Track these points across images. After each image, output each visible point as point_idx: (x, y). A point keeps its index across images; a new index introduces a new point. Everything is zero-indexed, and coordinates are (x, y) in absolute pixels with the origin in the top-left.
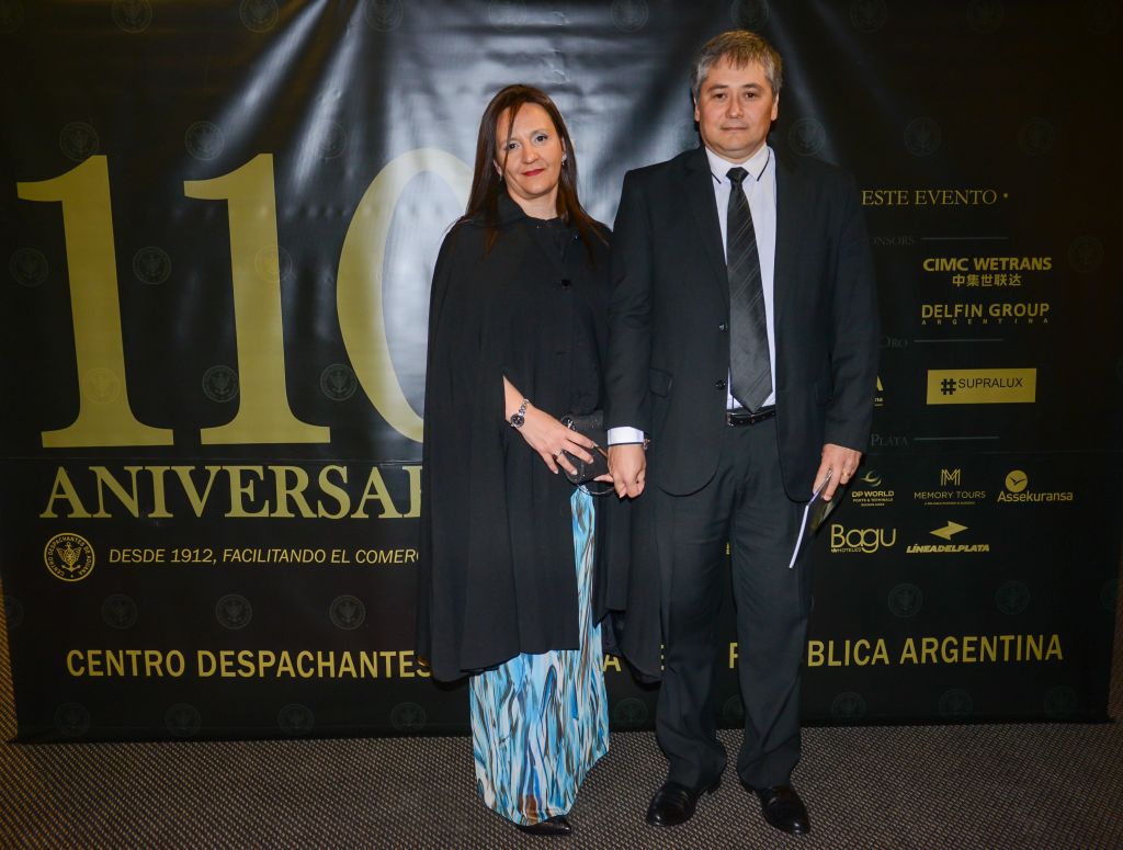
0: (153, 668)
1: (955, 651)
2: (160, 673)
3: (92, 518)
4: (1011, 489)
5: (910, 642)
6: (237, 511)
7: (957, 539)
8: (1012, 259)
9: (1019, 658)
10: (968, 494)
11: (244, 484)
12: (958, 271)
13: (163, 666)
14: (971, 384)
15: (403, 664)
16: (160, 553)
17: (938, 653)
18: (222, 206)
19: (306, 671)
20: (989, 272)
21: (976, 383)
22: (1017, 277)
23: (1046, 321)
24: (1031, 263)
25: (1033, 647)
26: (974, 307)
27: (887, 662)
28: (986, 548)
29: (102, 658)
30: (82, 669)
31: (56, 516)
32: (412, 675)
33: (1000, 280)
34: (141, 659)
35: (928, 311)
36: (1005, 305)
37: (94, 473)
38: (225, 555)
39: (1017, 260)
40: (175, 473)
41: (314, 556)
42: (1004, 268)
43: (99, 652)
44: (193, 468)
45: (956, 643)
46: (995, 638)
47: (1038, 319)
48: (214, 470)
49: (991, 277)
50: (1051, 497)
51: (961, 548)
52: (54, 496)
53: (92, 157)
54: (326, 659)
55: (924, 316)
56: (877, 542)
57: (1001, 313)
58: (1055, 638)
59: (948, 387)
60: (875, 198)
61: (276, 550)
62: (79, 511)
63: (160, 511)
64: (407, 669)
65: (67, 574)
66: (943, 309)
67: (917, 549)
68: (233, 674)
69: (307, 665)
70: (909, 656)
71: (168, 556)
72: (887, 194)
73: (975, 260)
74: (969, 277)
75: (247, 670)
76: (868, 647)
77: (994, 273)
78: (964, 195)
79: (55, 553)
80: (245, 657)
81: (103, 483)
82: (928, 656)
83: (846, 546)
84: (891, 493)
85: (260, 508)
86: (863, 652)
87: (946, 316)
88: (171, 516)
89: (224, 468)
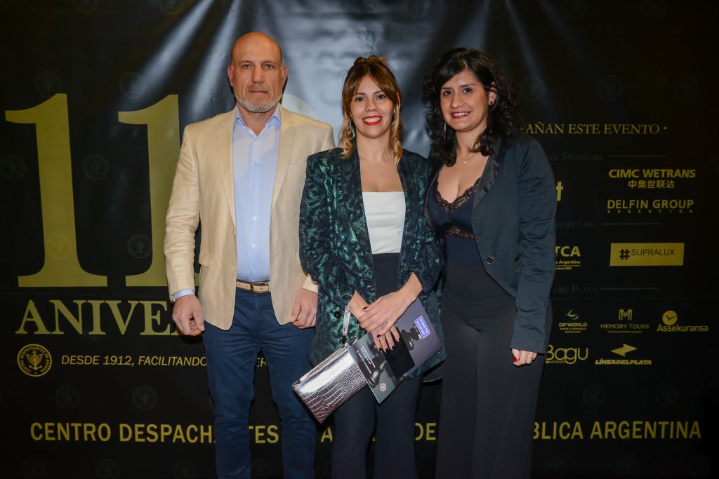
0: (89, 436)
1: (627, 431)
2: (94, 439)
3: (51, 335)
4: (666, 324)
5: (597, 424)
6: (148, 331)
7: (629, 356)
8: (669, 171)
9: (671, 437)
10: (637, 326)
11: (154, 313)
12: (632, 178)
13: (96, 434)
14: (639, 253)
15: (258, 434)
16: (96, 358)
17: (616, 432)
18: (143, 129)
19: (193, 438)
20: (653, 179)
21: (644, 252)
22: (672, 182)
23: (691, 211)
24: (681, 173)
25: (681, 429)
26: (642, 202)
27: (582, 437)
28: (649, 362)
29: (55, 428)
30: (41, 436)
31: (26, 333)
32: (263, 442)
33: (661, 184)
34: (81, 429)
35: (611, 204)
36: (663, 201)
37: (53, 305)
38: (140, 360)
39: (672, 171)
40: (107, 304)
41: (200, 361)
42: (663, 176)
43: (53, 424)
44: (120, 302)
45: (628, 425)
46: (655, 423)
47: (685, 210)
48: (134, 303)
49: (654, 182)
50: (693, 329)
51: (632, 362)
52: (25, 319)
53: (57, 95)
54: (206, 430)
55: (609, 207)
56: (575, 357)
57: (661, 205)
58: (696, 424)
59: (624, 254)
60: (577, 129)
61: (174, 358)
62: (42, 330)
63: (97, 330)
64: (260, 438)
65: (33, 372)
66: (622, 203)
67: (602, 362)
68: (143, 440)
69: (193, 434)
70: (596, 433)
71: (102, 360)
72: (586, 127)
73: (644, 171)
74: (639, 182)
75: (152, 437)
76: (569, 426)
77: (656, 179)
78: (637, 127)
79: (25, 356)
80: (152, 429)
81: (59, 310)
82: (610, 433)
83: (555, 359)
84: (585, 324)
85: (164, 329)
86: (566, 431)
87: (624, 207)
88: (104, 333)
89: (141, 302)
